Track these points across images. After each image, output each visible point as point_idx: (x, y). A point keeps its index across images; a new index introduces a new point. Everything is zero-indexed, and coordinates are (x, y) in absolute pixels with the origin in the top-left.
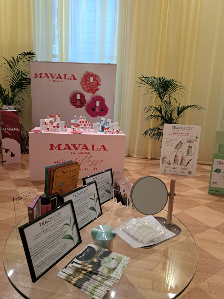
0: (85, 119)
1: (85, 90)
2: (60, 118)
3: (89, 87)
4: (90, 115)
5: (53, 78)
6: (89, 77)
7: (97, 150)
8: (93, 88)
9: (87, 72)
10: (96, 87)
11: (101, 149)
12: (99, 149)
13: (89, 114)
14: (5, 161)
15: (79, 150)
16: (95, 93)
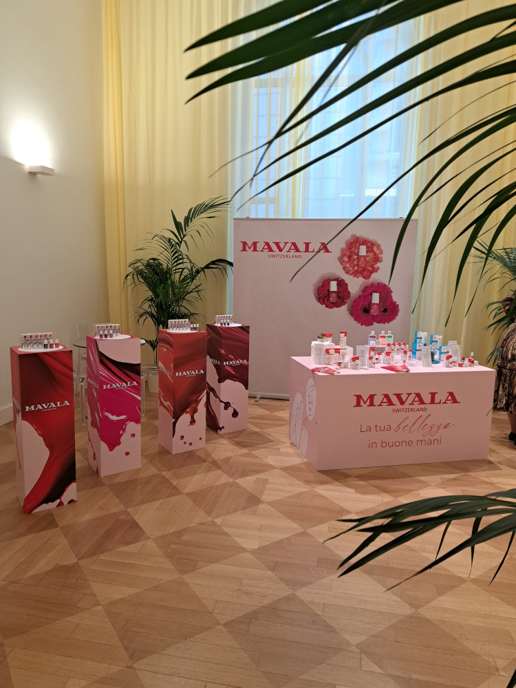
0: (391, 337)
1: (347, 272)
3: (358, 265)
4: (359, 323)
5: (281, 250)
6: (357, 245)
7: (440, 403)
8: (365, 269)
9: (353, 236)
10: (372, 266)
11: (447, 400)
13: (355, 320)
14: (223, 427)
15: (406, 405)
16: (369, 277)
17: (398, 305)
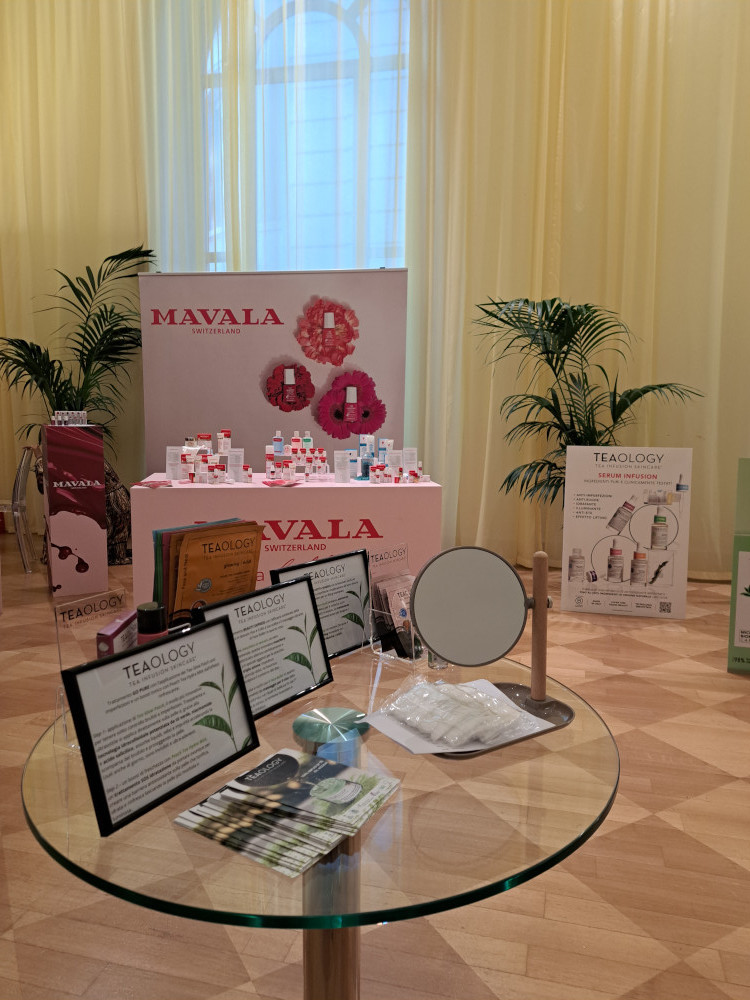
0: (309, 440)
1: (309, 355)
2: (229, 440)
3: (323, 343)
4: (328, 434)
5: (209, 322)
6: (321, 312)
7: (348, 537)
8: (335, 348)
9: (314, 298)
10: (344, 345)
11: (359, 532)
12: (353, 534)
13: (324, 429)
14: (59, 587)
15: (289, 540)
16: (341, 361)
17: (384, 405)
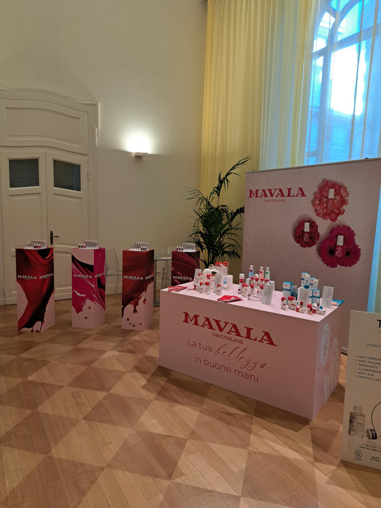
1: (318, 215)
3: (327, 208)
4: (325, 263)
5: (272, 196)
6: (327, 189)
7: (256, 340)
8: (333, 210)
9: (324, 180)
11: (262, 339)
12: (259, 339)
13: (323, 260)
15: (224, 333)
16: (336, 219)
17: (360, 249)
